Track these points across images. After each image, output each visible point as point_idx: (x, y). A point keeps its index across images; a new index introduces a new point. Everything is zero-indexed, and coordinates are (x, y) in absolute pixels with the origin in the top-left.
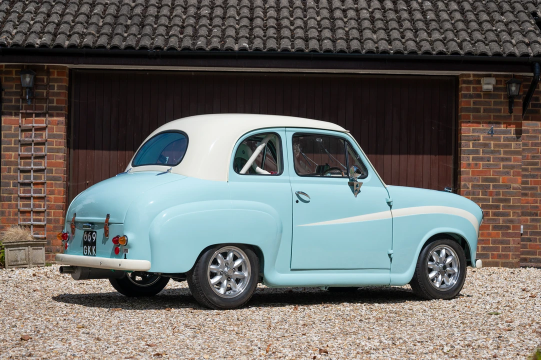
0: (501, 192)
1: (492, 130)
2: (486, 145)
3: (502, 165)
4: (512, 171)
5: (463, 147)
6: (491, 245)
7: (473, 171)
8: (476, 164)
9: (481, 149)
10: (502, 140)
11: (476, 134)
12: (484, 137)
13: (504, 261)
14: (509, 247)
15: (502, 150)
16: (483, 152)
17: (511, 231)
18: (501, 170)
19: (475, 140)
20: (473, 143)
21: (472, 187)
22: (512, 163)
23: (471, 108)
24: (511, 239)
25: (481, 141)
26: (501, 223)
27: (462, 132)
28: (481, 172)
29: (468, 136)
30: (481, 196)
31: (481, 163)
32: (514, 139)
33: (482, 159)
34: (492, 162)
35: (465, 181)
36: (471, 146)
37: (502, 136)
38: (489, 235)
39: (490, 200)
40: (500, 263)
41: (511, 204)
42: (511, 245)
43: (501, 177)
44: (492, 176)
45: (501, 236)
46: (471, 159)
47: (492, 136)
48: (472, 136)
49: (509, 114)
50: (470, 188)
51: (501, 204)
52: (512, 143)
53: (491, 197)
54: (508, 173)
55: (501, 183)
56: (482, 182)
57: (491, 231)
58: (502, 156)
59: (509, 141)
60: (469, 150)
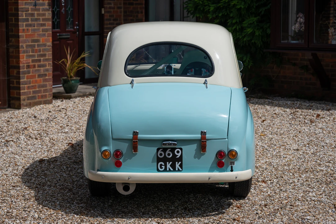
0: (41, 50)
1: (35, 3)
2: (32, 15)
3: (41, 29)
4: (47, 33)
5: (20, 17)
6: (37, 89)
7: (26, 35)
8: (28, 29)
9: (30, 18)
10: (41, 11)
11: (27, 7)
12: (31, 9)
13: (44, 99)
14: (47, 89)
15: (41, 18)
16: (31, 20)
17: (47, 77)
18: (41, 33)
19: (26, 11)
20: (25, 13)
21: (26, 47)
22: (46, 27)
24: (47, 83)
25: (30, 12)
26: (42, 72)
27: (19, 5)
28: (30, 35)
29: (22, 8)
30: (31, 54)
31: (30, 28)
32: (47, 9)
33: (30, 25)
34: (36, 28)
35: (22, 43)
36: (24, 15)
37: (41, 7)
38: (36, 82)
39: (35, 56)
40: (43, 102)
41: (47, 58)
42: (47, 88)
43: (41, 38)
44: (36, 38)
45: (42, 82)
46: (24, 25)
47: (35, 8)
48: (24, 8)
50: (25, 48)
51: (42, 58)
52: (46, 12)
53: (36, 54)
54: (44, 35)
55: (41, 43)
56: (31, 42)
57: (37, 79)
58: (41, 22)
59: (44, 11)
60: (23, 19)
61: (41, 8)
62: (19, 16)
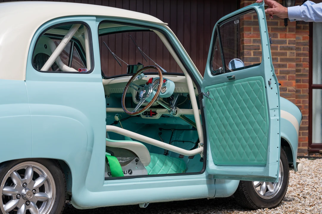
1: (270, 40)
3: (279, 71)
4: (287, 76)
5: (246, 55)
9: (261, 57)
10: (279, 49)
11: (257, 44)
15: (279, 57)
18: (278, 75)
19: (255, 49)
20: (254, 52)
22: (287, 69)
23: (251, 21)
25: (261, 50)
27: (245, 42)
29: (249, 46)
32: (289, 48)
36: (252, 54)
37: (279, 45)
48: (252, 46)
49: (284, 27)
52: (288, 51)
54: (284, 77)
58: (279, 63)
59: (285, 50)
60: (250, 58)
61: (279, 47)
62: (244, 55)
